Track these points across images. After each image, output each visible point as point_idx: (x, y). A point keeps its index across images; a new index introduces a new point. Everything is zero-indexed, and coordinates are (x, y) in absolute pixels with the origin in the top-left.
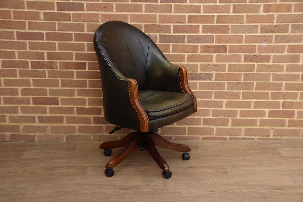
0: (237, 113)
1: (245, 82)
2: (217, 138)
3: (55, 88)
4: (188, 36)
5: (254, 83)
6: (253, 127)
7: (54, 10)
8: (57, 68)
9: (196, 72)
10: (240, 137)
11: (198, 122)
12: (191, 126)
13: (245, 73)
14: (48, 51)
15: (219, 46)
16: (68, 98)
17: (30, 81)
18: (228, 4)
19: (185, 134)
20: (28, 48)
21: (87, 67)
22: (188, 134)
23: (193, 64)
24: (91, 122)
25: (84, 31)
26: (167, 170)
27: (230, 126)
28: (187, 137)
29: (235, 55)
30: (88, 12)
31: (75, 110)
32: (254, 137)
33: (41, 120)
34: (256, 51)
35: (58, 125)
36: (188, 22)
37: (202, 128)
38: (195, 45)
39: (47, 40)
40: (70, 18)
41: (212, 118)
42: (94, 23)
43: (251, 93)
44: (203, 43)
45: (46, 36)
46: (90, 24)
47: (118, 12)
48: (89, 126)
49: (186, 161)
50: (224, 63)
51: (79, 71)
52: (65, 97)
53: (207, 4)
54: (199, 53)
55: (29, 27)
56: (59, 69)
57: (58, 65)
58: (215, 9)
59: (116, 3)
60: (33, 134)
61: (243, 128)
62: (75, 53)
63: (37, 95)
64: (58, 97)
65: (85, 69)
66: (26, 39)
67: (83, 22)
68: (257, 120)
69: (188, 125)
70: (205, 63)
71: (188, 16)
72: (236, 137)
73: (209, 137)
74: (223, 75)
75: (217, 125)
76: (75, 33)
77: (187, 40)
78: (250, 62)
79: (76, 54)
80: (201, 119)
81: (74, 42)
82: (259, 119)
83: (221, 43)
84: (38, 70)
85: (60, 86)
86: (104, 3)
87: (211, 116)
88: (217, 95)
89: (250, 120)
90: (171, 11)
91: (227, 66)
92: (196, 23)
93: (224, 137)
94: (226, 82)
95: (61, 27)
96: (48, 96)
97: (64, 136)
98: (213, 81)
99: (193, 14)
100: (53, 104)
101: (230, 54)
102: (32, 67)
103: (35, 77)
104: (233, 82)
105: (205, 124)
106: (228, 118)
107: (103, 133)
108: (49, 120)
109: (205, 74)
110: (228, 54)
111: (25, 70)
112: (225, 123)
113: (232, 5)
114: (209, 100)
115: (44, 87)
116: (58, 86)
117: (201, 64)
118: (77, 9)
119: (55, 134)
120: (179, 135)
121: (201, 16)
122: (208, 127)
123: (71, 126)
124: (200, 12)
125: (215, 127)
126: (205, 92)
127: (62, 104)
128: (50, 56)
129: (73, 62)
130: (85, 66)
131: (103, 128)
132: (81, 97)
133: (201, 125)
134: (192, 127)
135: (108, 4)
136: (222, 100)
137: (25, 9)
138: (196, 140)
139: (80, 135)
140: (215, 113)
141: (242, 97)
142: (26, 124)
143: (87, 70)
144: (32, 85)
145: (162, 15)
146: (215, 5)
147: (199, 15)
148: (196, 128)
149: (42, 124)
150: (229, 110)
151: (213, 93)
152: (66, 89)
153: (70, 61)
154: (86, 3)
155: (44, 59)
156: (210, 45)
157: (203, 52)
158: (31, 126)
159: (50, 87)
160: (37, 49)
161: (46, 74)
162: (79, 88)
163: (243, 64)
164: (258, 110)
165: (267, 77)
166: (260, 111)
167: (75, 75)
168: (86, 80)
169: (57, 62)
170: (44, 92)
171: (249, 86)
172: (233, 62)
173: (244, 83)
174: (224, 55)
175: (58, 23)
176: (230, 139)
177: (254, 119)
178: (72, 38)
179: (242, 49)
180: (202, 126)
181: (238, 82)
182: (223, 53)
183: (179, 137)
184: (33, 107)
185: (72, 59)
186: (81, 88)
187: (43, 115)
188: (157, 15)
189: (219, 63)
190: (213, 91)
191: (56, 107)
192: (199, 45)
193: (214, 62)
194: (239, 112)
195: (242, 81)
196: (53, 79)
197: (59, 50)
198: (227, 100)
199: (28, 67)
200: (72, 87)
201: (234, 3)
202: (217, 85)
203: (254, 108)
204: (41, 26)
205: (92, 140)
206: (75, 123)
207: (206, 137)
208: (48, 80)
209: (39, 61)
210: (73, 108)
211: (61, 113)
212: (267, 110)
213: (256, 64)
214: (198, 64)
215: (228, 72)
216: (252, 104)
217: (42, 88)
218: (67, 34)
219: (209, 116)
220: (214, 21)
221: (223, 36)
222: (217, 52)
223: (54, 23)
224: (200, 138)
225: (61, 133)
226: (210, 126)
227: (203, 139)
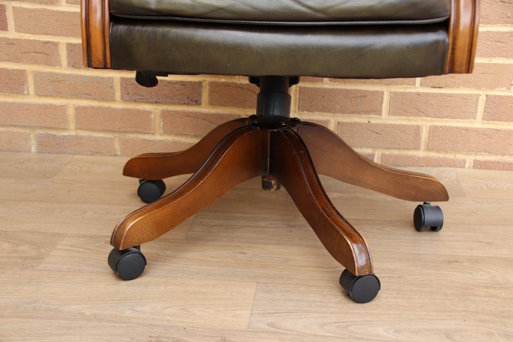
11: (465, 107)
12: (439, 123)
16: (36, 10)
19: (417, 148)
22: (428, 149)
24: (113, 94)
26: (363, 267)
28: (424, 158)
31: (63, 53)
37: (477, 131)
48: (108, 109)
49: (426, 237)
64: (5, 3)
69: (429, 119)
73: (498, 163)
80: (478, 100)
97: (32, 136)
105: (490, 115)
107: (153, 134)
120: (396, 152)
122: (499, 127)
123: (52, 107)
131: (152, 116)
133: (475, 118)
134: (442, 127)
138: (452, 168)
139: (82, 138)
148: (457, 128)
180: (478, 124)
183: (397, 157)
205: (118, 153)
206: (63, 97)
207: (490, 162)
210: (56, 45)
211: (17, 60)
219: (509, 89)
224: (467, 165)
225: (20, 127)
226: (507, 123)
227: (476, 168)
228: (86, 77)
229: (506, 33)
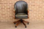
3: (5, 12)
5: (40, 11)
21: (11, 9)
32: (40, 21)
36: (28, 1)
41: (33, 17)
46: (11, 1)
61: (38, 19)
76: (9, 3)
91: (35, 9)
127: (6, 15)
129: (8, 8)
141: (38, 14)
144: (1, 12)
163: (38, 8)
165: (42, 10)
169: (5, 8)
184: (1, 16)
192: (30, 5)
198: (35, 14)
209: (2, 8)
212: (42, 16)
214: (30, 8)
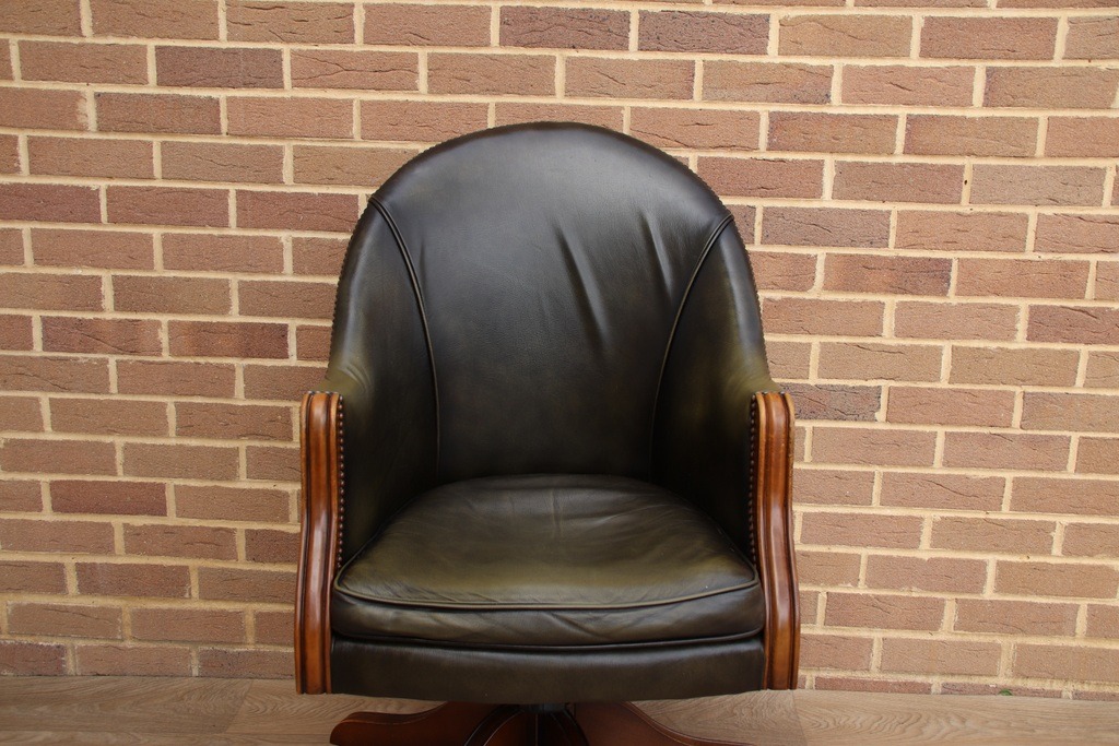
0: (985, 575)
1: (1029, 432)
2: (886, 683)
3: (149, 441)
4: (766, 210)
5: (1069, 439)
6: (1057, 641)
7: (144, 82)
8: (158, 352)
9: (800, 381)
10: (992, 682)
13: (1030, 389)
14: (119, 273)
15: (915, 260)
16: (205, 489)
17: (39, 406)
18: (965, 63)
20: (28, 256)
21: (292, 349)
23: (788, 344)
25: (280, 182)
27: (946, 633)
29: (985, 306)
30: (301, 93)
31: (241, 543)
32: (1056, 686)
33: (90, 579)
34: (1090, 291)
35: (165, 605)
36: (771, 147)
38: (802, 256)
39: (113, 220)
40: (217, 120)
41: (866, 592)
42: (328, 145)
43: (1054, 484)
44: (836, 244)
45: (110, 202)
46: (307, 148)
47: (440, 93)
50: (932, 343)
51: (257, 367)
52: (193, 483)
53: (864, 63)
54: (816, 292)
55: (31, 163)
56: (166, 357)
57: (164, 337)
58: (900, 86)
59: (430, 50)
60: (54, 644)
61: (1008, 643)
62: (241, 282)
63: (71, 472)
64: (164, 481)
65: (286, 356)
66: (20, 218)
67: (277, 137)
68: (1076, 608)
70: (844, 339)
71: (771, 115)
72: (975, 680)
73: (849, 680)
74: (925, 400)
75: (888, 627)
76: (239, 193)
77: (764, 228)
78: (1056, 341)
79: (243, 286)
80: (816, 599)
81: (233, 231)
82: (1083, 603)
83: (922, 246)
84: (76, 359)
85: (172, 430)
86: (372, 53)
87: (861, 583)
88: (897, 492)
89: (1041, 606)
90: (690, 89)
91: (946, 358)
92: (807, 151)
93: (920, 679)
94: (941, 431)
95: (177, 162)
96: (122, 477)
97: (193, 654)
98: (880, 423)
99: (796, 108)
100: (144, 513)
101: (964, 300)
102: (49, 343)
103: (63, 389)
104: (973, 430)
105: (833, 619)
106: (938, 596)
108: (126, 582)
109: (844, 389)
110: (952, 299)
111: (15, 357)
112: (927, 616)
113: (980, 67)
114: (857, 510)
115: (102, 433)
116: (161, 431)
117: (824, 345)
118: (248, 80)
119: (152, 646)
121: (831, 116)
122: (846, 634)
123: (223, 613)
124: (826, 99)
125: (877, 635)
126: (838, 476)
127: (181, 513)
128: (129, 296)
129: (229, 325)
130: (286, 345)
132: (268, 485)
133: (814, 622)
135: (394, 54)
136: (916, 512)
137: (11, 78)
139: (264, 655)
140: (884, 572)
141: (1013, 500)
142: (28, 599)
143: (293, 361)
144: (48, 428)
145: (645, 109)
146: (903, 67)
147: (823, 115)
149: (95, 599)
150: (948, 560)
151: (877, 480)
152: (198, 447)
153: (215, 319)
154: (293, 53)
155: (101, 310)
156: (872, 256)
157: (837, 289)
158: (46, 608)
159: (128, 435)
160: (70, 263)
161: (108, 378)
162: (257, 444)
163: (1023, 351)
164: (1083, 566)
166: (1093, 567)
167: (240, 385)
168: (287, 409)
169: (158, 324)
170: (102, 458)
171: (1047, 452)
172: (977, 336)
173: (1021, 436)
174: (936, 305)
175: (164, 143)
176: (948, 689)
177: (1063, 606)
178: (226, 213)
179: (1019, 280)
180: (819, 629)
181: (994, 430)
182: (929, 293)
184: (56, 523)
185: (224, 308)
186: (266, 444)
187: (99, 560)
188: (622, 108)
189: (908, 342)
190: (878, 470)
191: (153, 526)
192: (820, 253)
193: (888, 338)
194: (991, 571)
195: (1016, 431)
196: (143, 398)
197: (168, 266)
198: (938, 514)
199: (29, 346)
200: (226, 437)
201: (993, 58)
202: (895, 443)
203: (1067, 552)
204: (84, 159)
206: (236, 601)
207: (837, 679)
208: (119, 402)
209: (79, 315)
210: (231, 532)
211: (177, 553)
213: (1084, 350)
214: (809, 345)
215: (951, 386)
216: (1058, 536)
217: (91, 438)
218: (202, 192)
219: (856, 585)
220: (894, 145)
221: (936, 215)
222: (905, 291)
223: (144, 143)
224: (807, 683)
225: (177, 641)
226: (856, 629)
227: (821, 689)
228: (272, 573)
229: (846, 515)
